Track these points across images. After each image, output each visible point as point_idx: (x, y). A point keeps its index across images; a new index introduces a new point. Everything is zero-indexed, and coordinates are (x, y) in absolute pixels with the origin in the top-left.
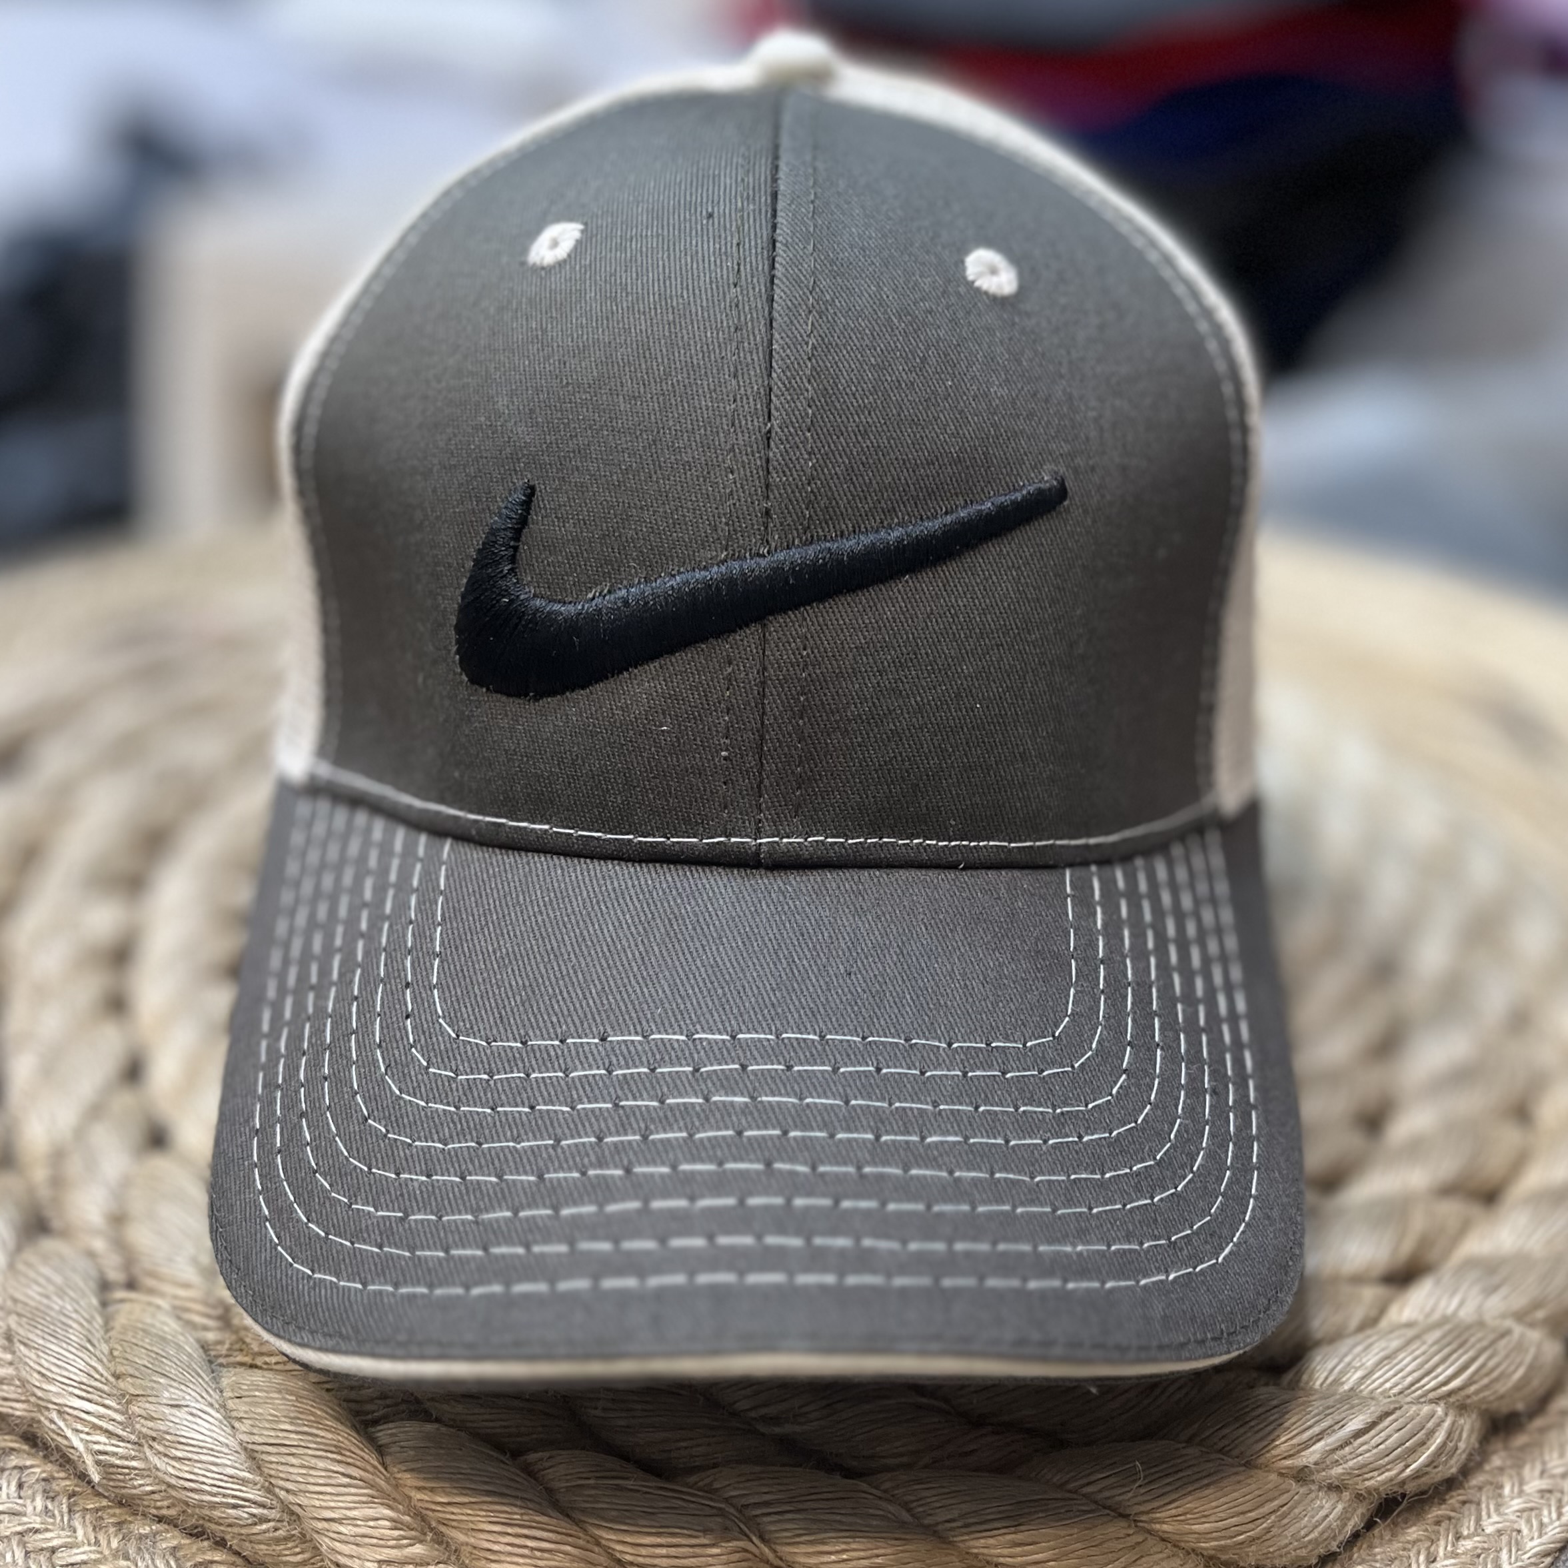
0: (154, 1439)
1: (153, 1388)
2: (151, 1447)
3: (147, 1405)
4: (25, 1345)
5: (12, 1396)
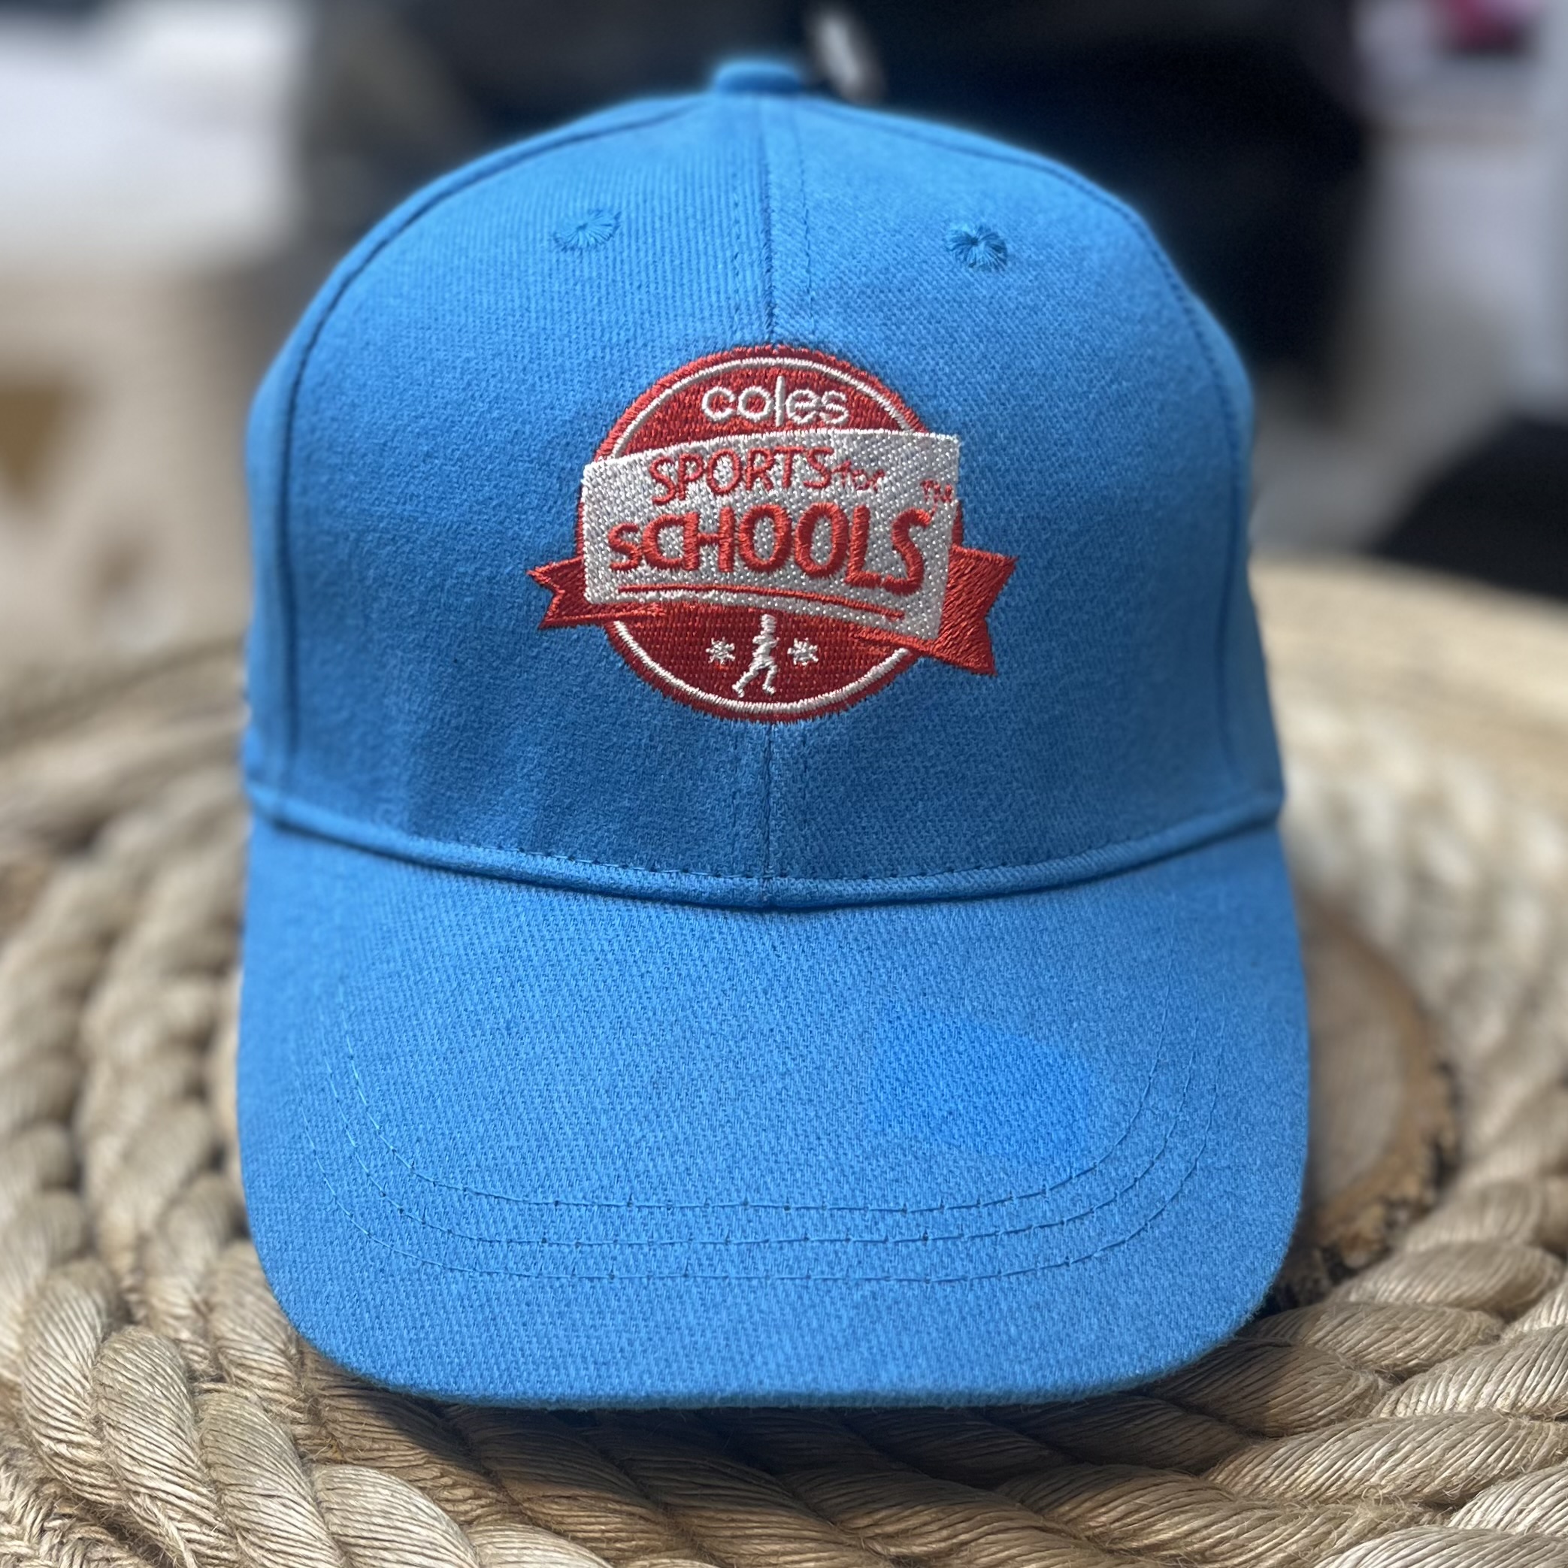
0: (247, 1530)
1: (245, 1478)
2: (244, 1538)
3: (241, 1496)
4: (114, 1428)
5: (101, 1483)
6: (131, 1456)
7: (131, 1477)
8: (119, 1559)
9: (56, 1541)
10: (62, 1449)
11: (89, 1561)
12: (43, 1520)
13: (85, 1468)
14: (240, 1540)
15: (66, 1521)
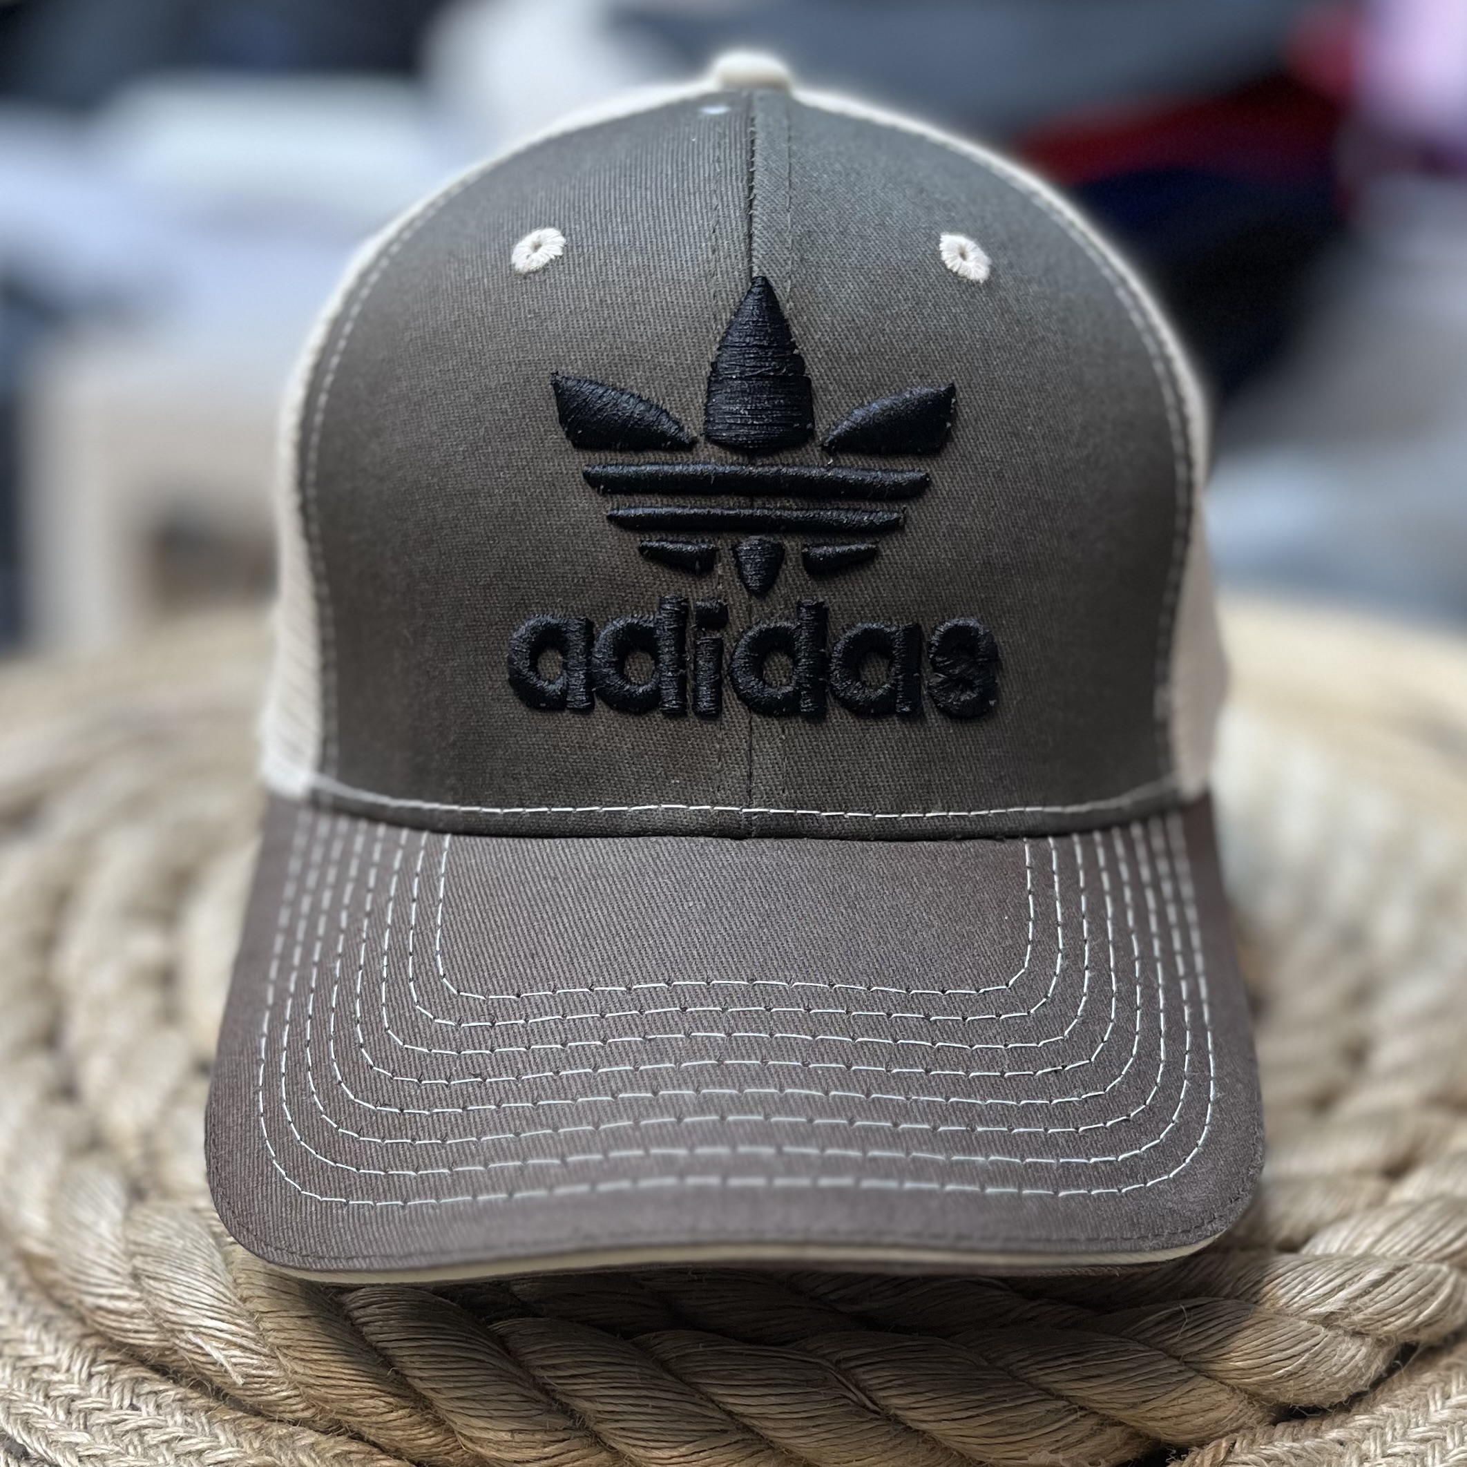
0: (288, 1347)
5: (142, 1328)
6: (171, 1301)
7: (174, 1318)
8: (167, 1390)
9: (105, 1382)
10: (103, 1302)
11: (139, 1396)
12: (90, 1365)
13: (128, 1316)
14: (280, 1358)
15: (113, 1366)
